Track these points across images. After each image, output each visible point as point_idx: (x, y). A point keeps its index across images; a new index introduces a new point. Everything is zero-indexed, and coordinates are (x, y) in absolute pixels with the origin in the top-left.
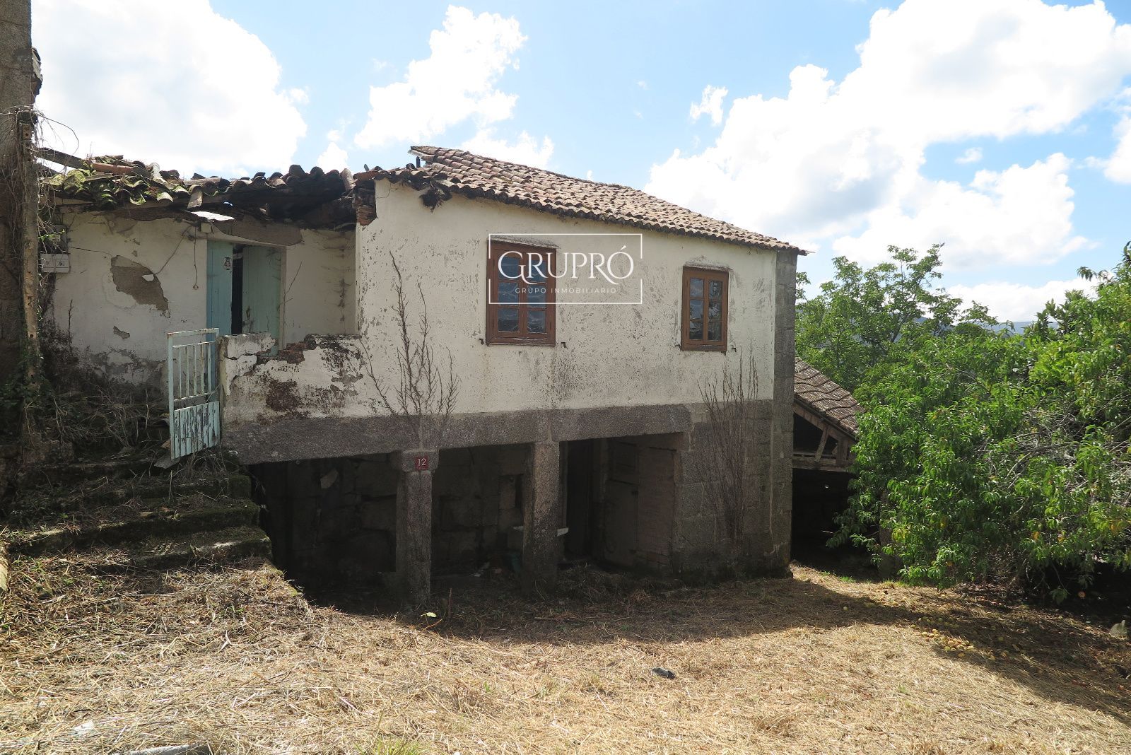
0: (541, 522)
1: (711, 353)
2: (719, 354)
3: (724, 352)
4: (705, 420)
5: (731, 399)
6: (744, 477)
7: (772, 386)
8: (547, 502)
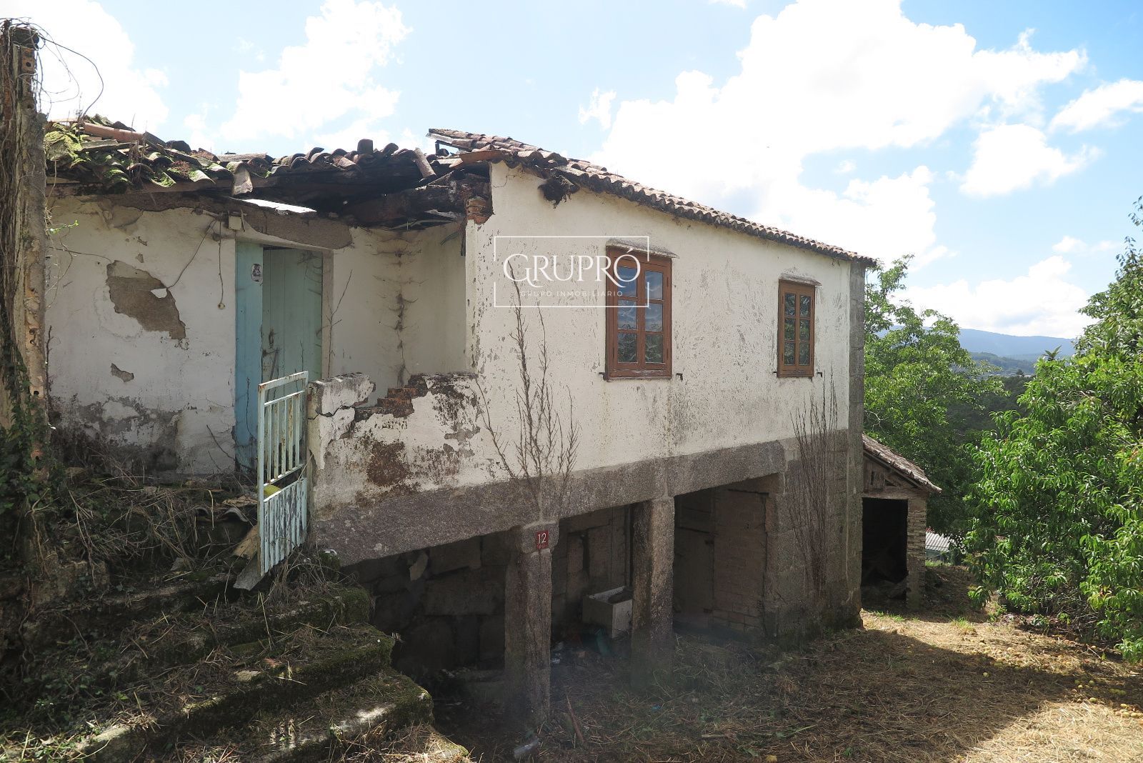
0: (659, 598)
1: (800, 379)
2: (806, 380)
3: (811, 378)
4: (796, 459)
5: (817, 431)
6: (827, 520)
7: (847, 413)
8: (663, 572)
